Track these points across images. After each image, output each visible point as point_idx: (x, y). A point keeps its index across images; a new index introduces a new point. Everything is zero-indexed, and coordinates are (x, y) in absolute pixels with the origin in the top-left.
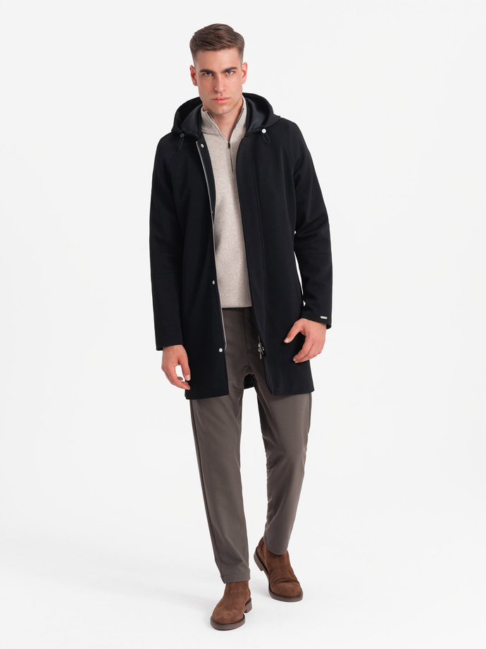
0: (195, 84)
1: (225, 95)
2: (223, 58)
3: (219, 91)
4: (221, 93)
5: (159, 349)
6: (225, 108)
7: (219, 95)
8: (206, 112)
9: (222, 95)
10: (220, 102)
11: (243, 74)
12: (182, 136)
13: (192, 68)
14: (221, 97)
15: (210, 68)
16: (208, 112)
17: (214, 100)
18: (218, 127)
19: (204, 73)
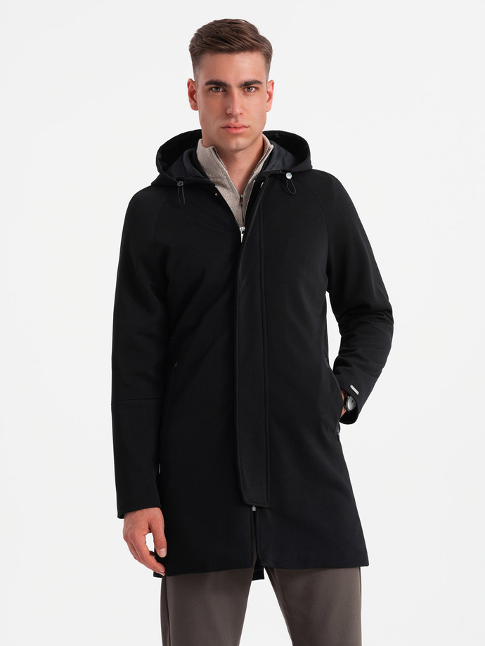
0: (195, 107)
1: (242, 121)
2: (243, 65)
3: (235, 113)
4: (236, 118)
5: (120, 515)
6: (242, 141)
7: (233, 121)
8: (211, 148)
9: (237, 121)
10: (235, 131)
11: (268, 96)
12: (180, 183)
13: (190, 84)
14: (236, 124)
15: (222, 78)
16: (213, 149)
17: (223, 128)
18: (227, 172)
19: (211, 89)
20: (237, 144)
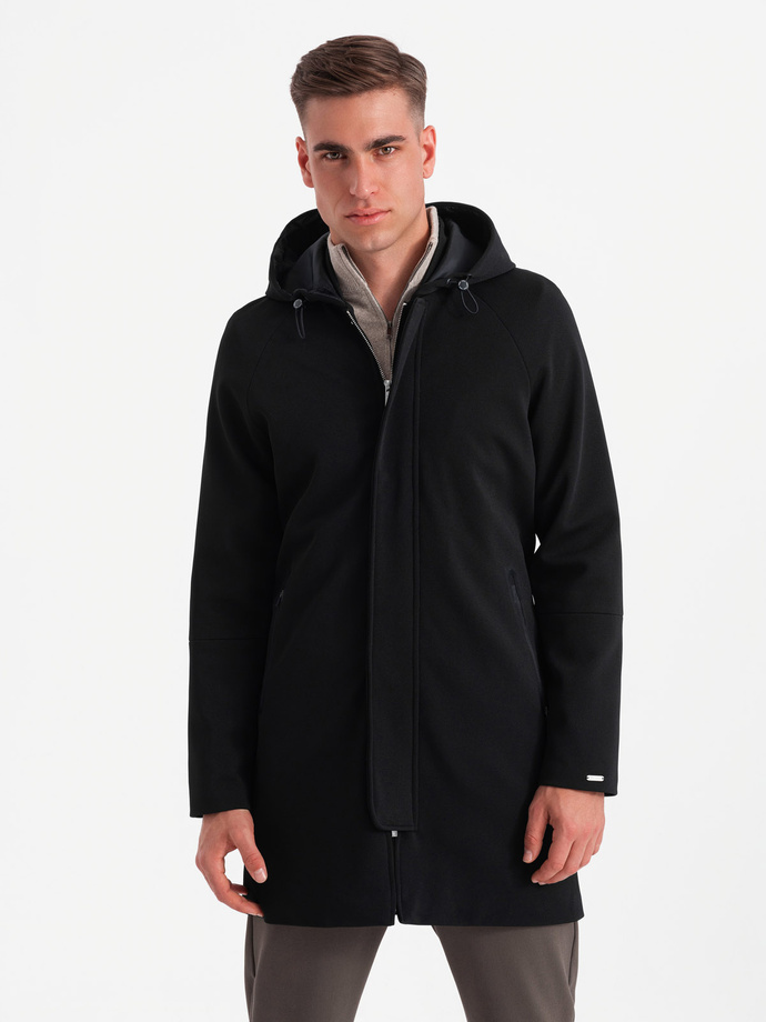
0: (309, 183)
1: (376, 205)
3: (361, 195)
4: (366, 200)
5: (194, 813)
6: (381, 235)
7: (361, 205)
8: (339, 246)
9: (367, 206)
10: (366, 222)
11: (424, 153)
12: (297, 304)
13: (300, 143)
14: (368, 211)
15: (338, 139)
16: (343, 247)
17: (348, 217)
18: (366, 284)
19: (324, 156)
20: (374, 243)
